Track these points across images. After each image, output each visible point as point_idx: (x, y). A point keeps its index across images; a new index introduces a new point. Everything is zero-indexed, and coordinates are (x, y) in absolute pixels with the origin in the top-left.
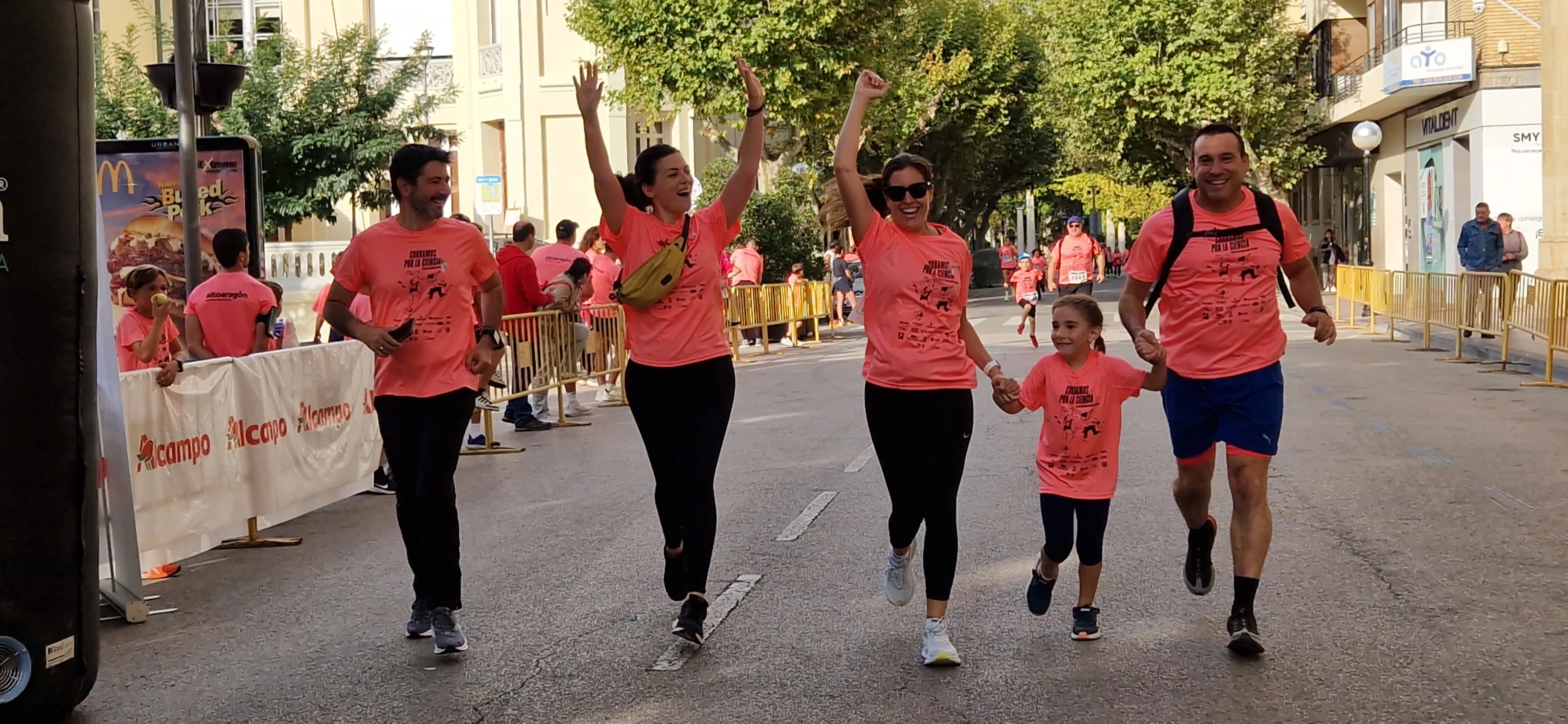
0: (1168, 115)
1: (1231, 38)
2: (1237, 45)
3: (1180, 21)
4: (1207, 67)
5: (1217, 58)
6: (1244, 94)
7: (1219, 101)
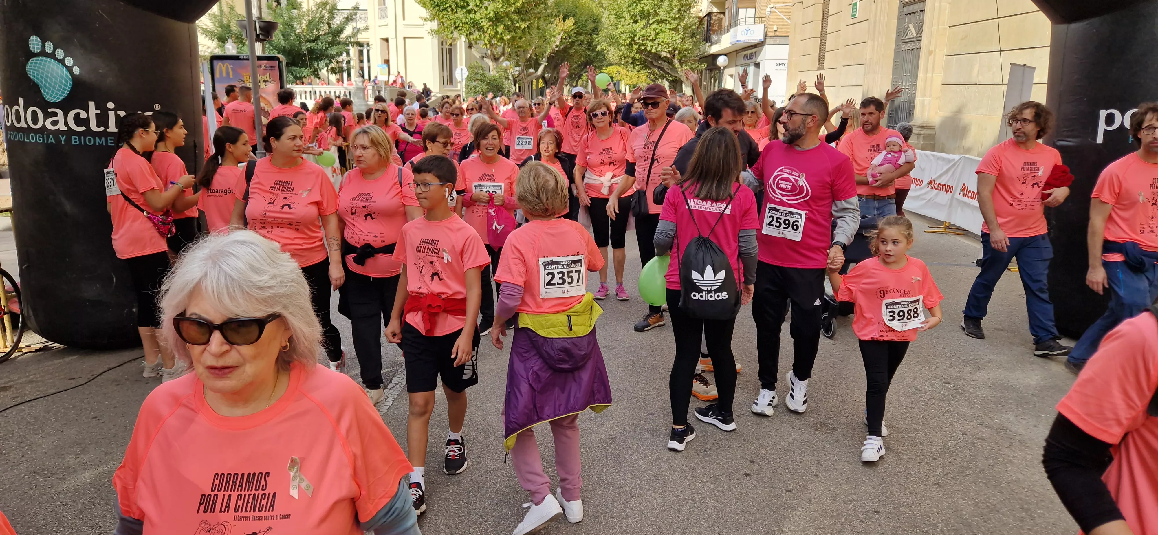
0: (649, 49)
1: (675, 19)
2: (677, 22)
3: (655, 11)
4: (663, 30)
5: (668, 26)
6: (678, 41)
7: (668, 44)
